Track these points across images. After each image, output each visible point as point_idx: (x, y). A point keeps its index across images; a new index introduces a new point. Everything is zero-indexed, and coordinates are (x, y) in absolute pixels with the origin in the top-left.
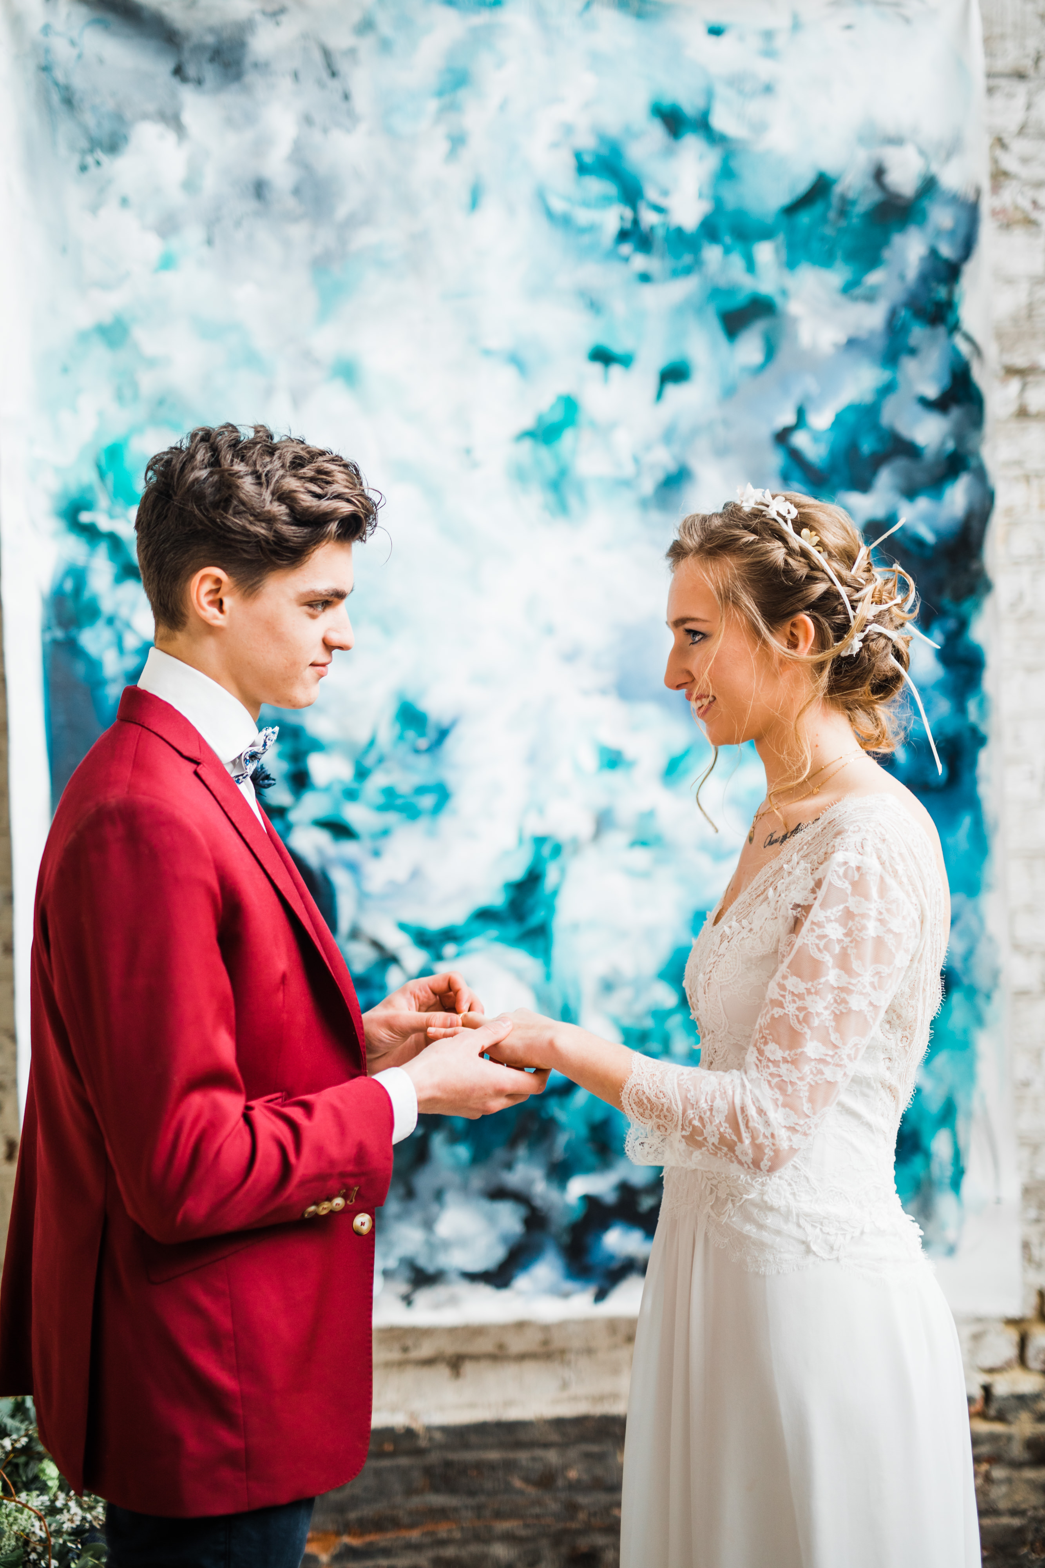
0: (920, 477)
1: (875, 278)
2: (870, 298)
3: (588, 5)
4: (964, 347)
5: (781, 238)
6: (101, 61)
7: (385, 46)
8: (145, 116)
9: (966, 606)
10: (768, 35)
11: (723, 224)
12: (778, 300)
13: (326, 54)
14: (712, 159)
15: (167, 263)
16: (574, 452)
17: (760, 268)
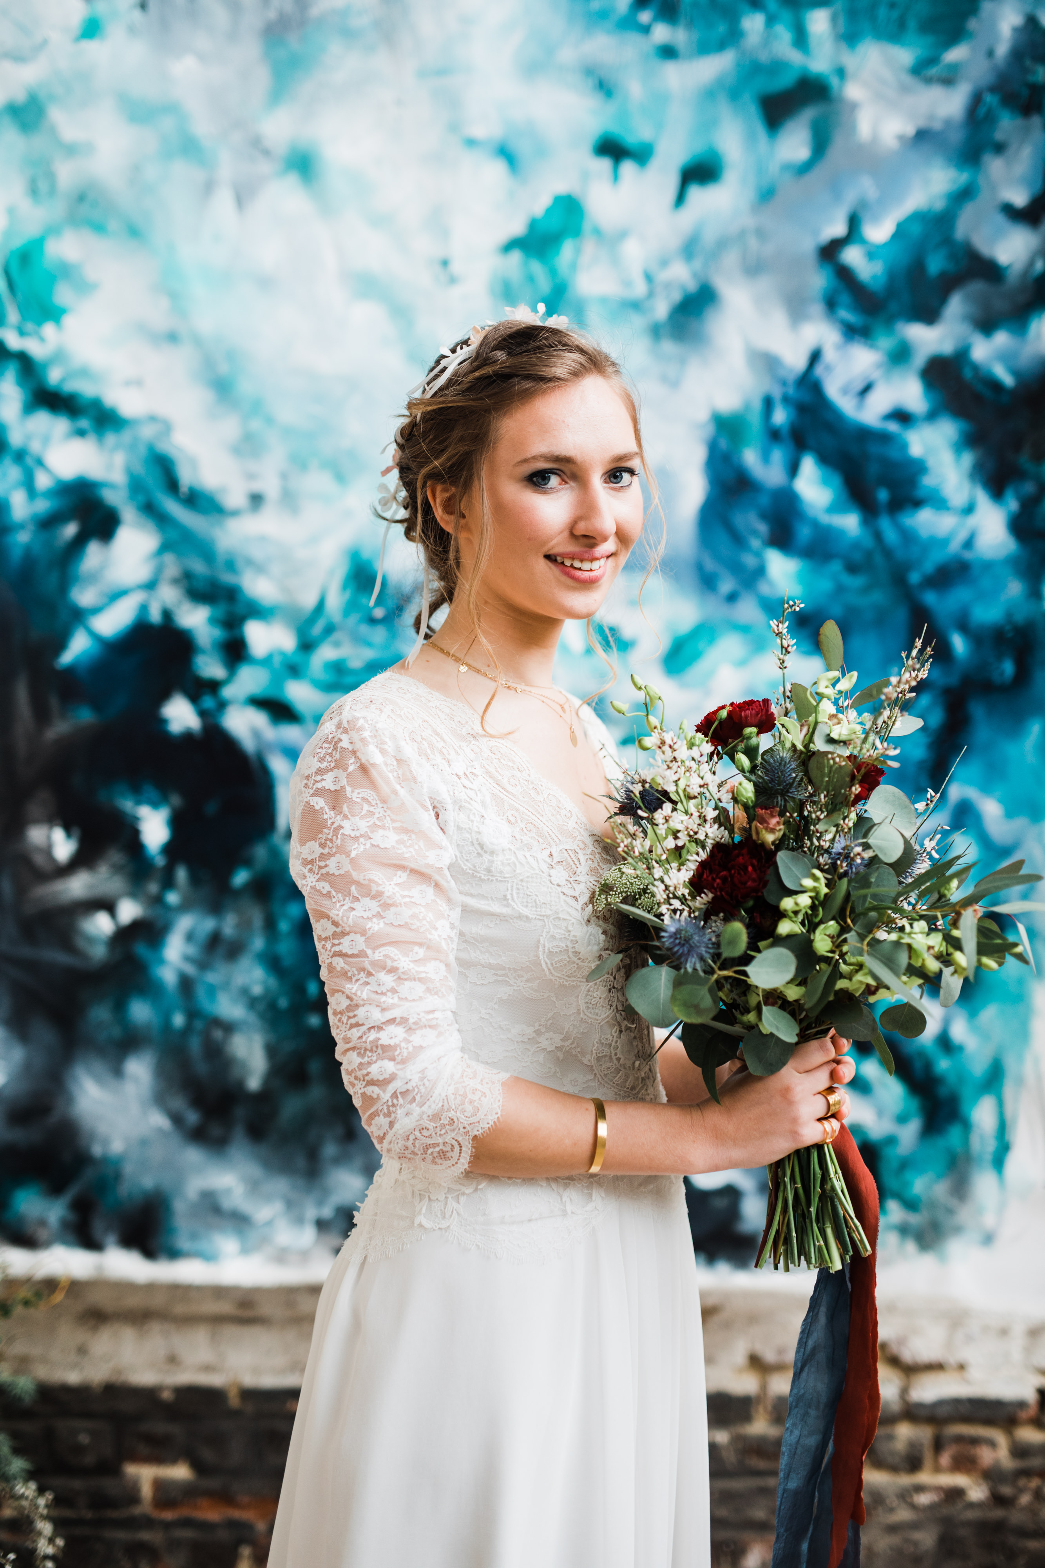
0: (1000, 305)
1: (956, 54)
2: (948, 80)
5: (840, 3)
12: (834, 82)
15: (91, 29)
16: (574, 266)
17: (813, 41)
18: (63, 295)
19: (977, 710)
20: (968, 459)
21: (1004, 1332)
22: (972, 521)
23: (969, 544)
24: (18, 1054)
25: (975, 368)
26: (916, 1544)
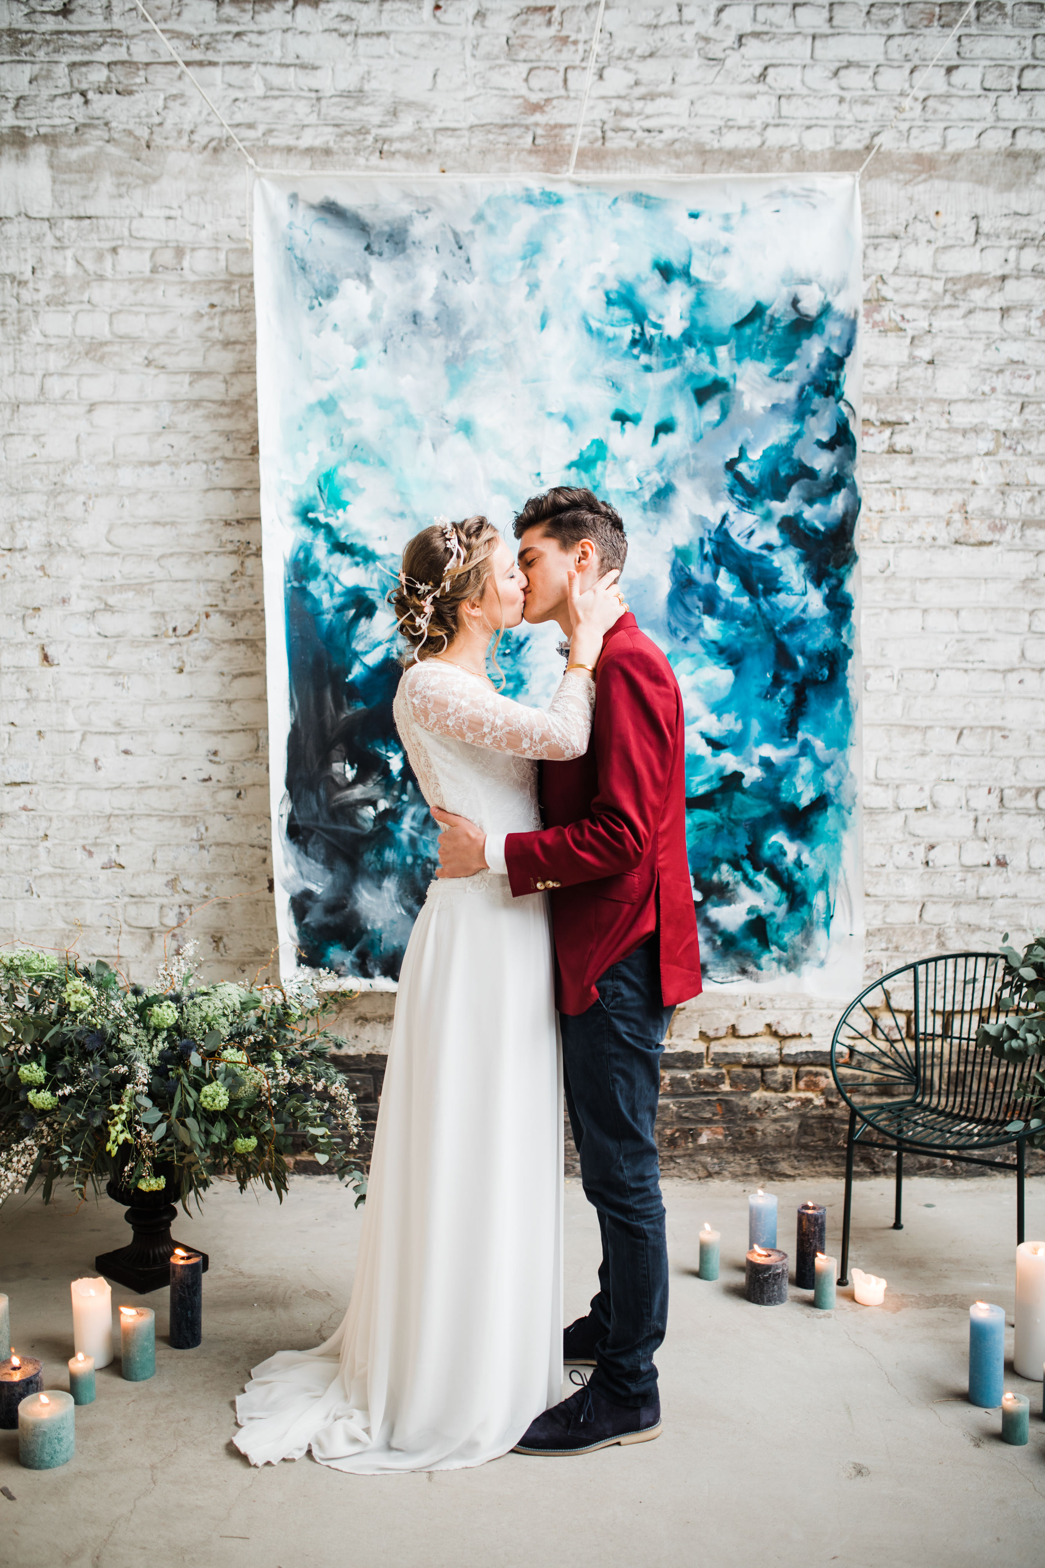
0: (816, 490)
1: (791, 367)
2: (787, 380)
3: (615, 200)
4: (845, 410)
5: (733, 342)
6: (323, 243)
7: (491, 229)
8: (348, 276)
9: (842, 570)
10: (727, 217)
11: (696, 334)
12: (731, 382)
13: (456, 235)
14: (690, 295)
15: (360, 364)
16: (603, 475)
17: (719, 361)
18: (346, 495)
19: (810, 694)
20: (803, 567)
21: (831, 1017)
22: (805, 599)
23: (804, 611)
24: (329, 878)
25: (805, 522)
26: (788, 1128)
